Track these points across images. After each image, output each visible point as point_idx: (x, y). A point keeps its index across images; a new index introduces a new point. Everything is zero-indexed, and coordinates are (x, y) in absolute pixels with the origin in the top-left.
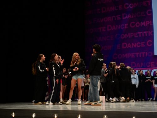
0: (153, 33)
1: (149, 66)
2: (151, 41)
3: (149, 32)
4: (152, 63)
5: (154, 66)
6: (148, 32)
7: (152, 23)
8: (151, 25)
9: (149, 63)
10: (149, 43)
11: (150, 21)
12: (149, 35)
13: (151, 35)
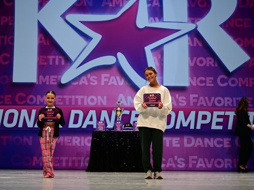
0: (12, 40)
1: (2, 102)
2: (8, 55)
3: (6, 37)
4: (8, 98)
5: (11, 103)
6: (3, 37)
7: (13, 22)
8: (10, 24)
9: (2, 97)
10: (5, 59)
11: (9, 17)
12: (5, 43)
13: (10, 43)
